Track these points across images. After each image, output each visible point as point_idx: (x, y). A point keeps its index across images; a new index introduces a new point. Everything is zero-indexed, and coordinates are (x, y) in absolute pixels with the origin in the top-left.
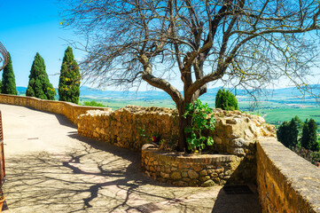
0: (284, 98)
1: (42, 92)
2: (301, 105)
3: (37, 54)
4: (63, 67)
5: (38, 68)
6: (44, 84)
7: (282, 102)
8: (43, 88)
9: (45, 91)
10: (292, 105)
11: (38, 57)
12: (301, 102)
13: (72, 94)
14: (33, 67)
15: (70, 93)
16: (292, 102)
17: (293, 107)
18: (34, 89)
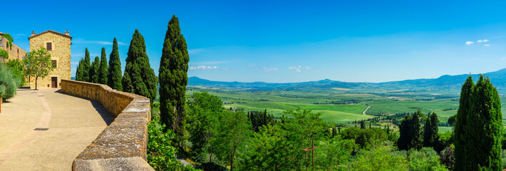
0: (384, 92)
1: (141, 79)
2: (399, 98)
3: (136, 31)
4: (165, 45)
5: (136, 50)
6: (142, 69)
7: (383, 95)
8: (142, 74)
9: (145, 79)
10: (392, 98)
11: (137, 35)
12: (400, 96)
13: (177, 81)
14: (131, 47)
15: (173, 81)
16: (392, 96)
17: (393, 100)
18: (130, 75)
